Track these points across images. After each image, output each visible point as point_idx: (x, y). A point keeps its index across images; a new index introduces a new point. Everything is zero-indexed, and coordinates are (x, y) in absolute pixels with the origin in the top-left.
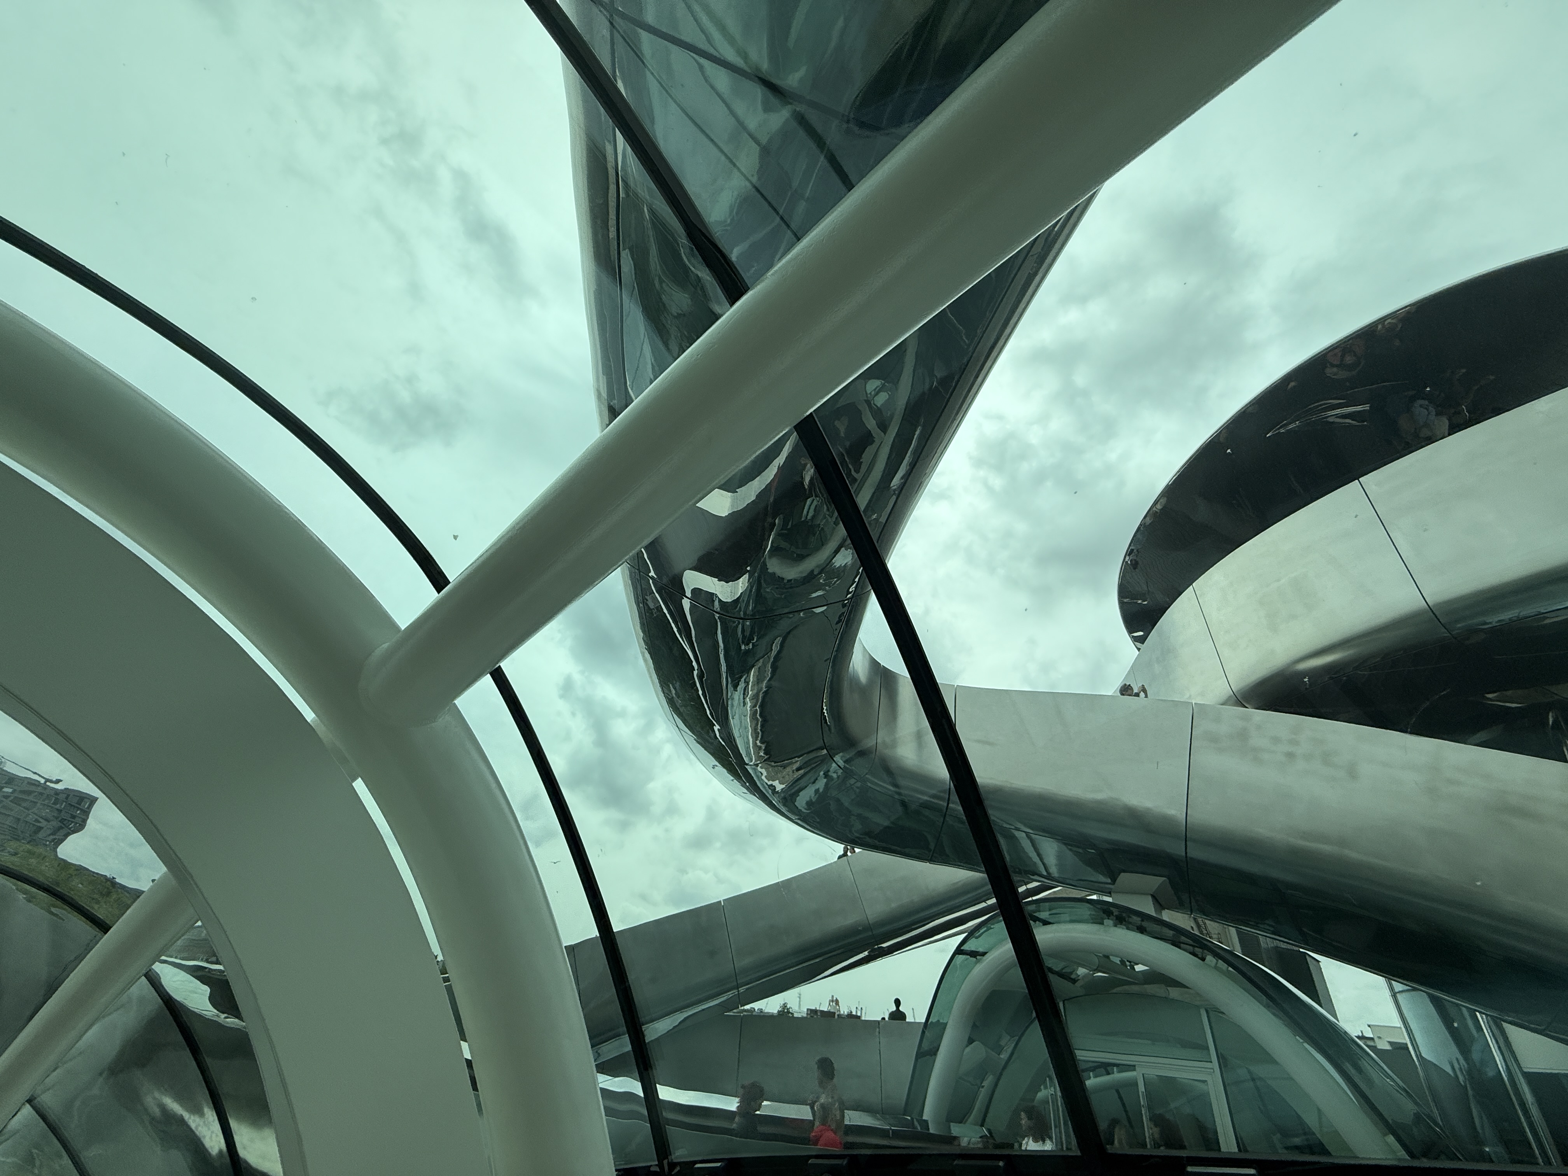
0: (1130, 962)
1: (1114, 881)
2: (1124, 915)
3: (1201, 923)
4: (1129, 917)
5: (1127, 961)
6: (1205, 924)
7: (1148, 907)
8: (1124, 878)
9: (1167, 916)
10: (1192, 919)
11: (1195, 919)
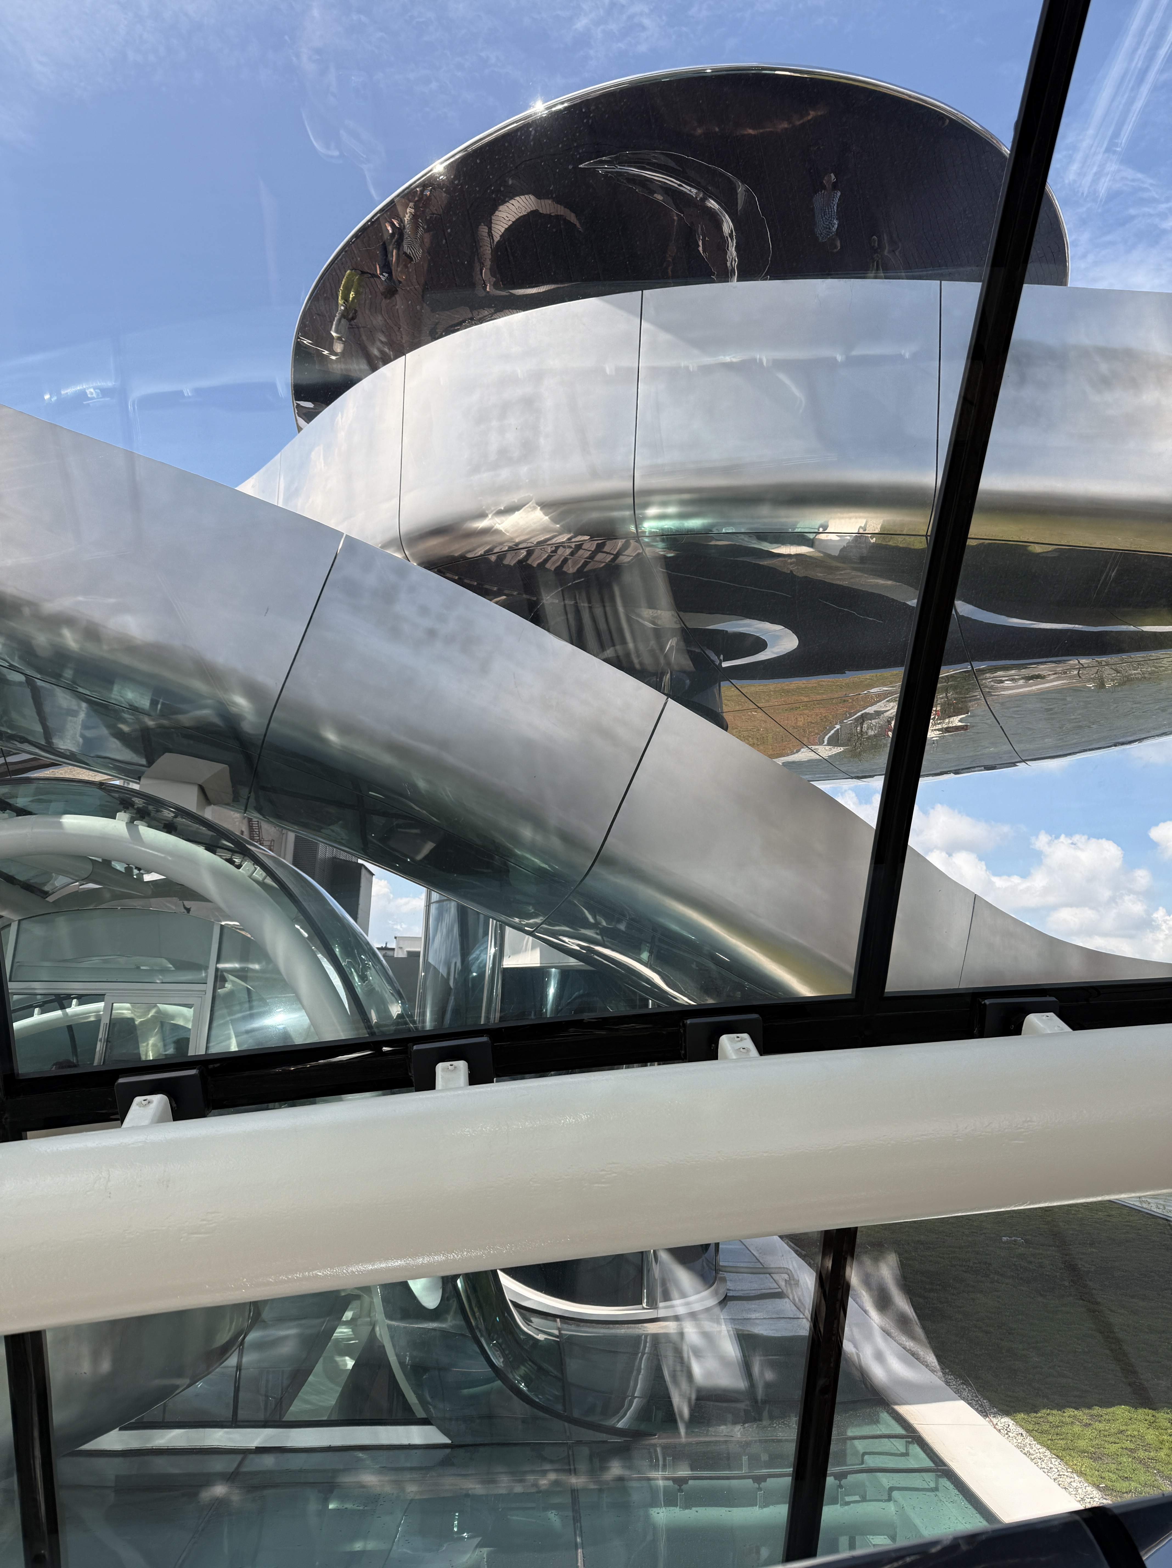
0: (139, 869)
1: (150, 763)
2: (150, 807)
3: (255, 825)
4: (158, 811)
5: (136, 868)
6: (260, 828)
7: (188, 799)
8: (167, 760)
9: (209, 813)
10: (246, 821)
11: (250, 820)
